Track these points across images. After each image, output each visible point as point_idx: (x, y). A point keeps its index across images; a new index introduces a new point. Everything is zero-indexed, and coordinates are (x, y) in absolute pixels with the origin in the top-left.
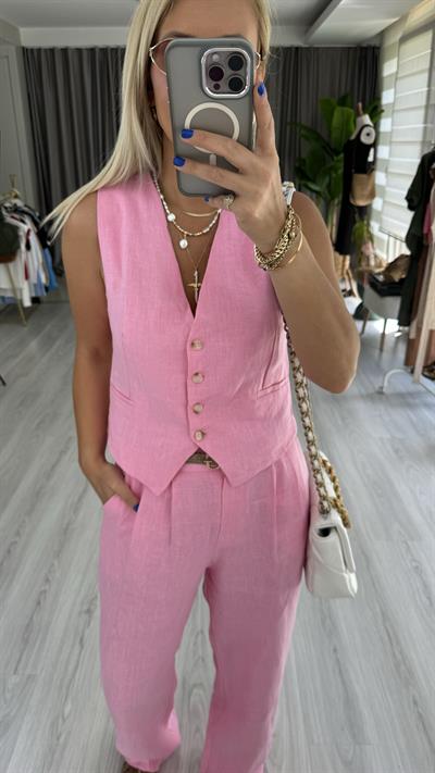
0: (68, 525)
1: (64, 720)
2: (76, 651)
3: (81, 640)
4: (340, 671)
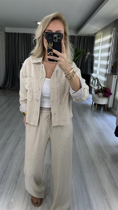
0: (13, 152)
1: (11, 203)
2: (15, 185)
3: (16, 182)
4: (86, 191)
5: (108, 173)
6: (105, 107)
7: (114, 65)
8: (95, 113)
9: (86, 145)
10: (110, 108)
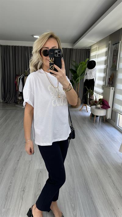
0: (16, 168)
2: (21, 201)
4: (93, 203)
5: (112, 184)
6: (104, 118)
7: (111, 77)
8: (94, 125)
9: (89, 158)
10: (109, 119)
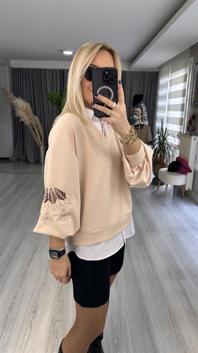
0: (25, 272)
2: (28, 331)
3: (31, 326)
4: (151, 339)
5: (187, 304)
9: (149, 258)
10: (189, 191)
